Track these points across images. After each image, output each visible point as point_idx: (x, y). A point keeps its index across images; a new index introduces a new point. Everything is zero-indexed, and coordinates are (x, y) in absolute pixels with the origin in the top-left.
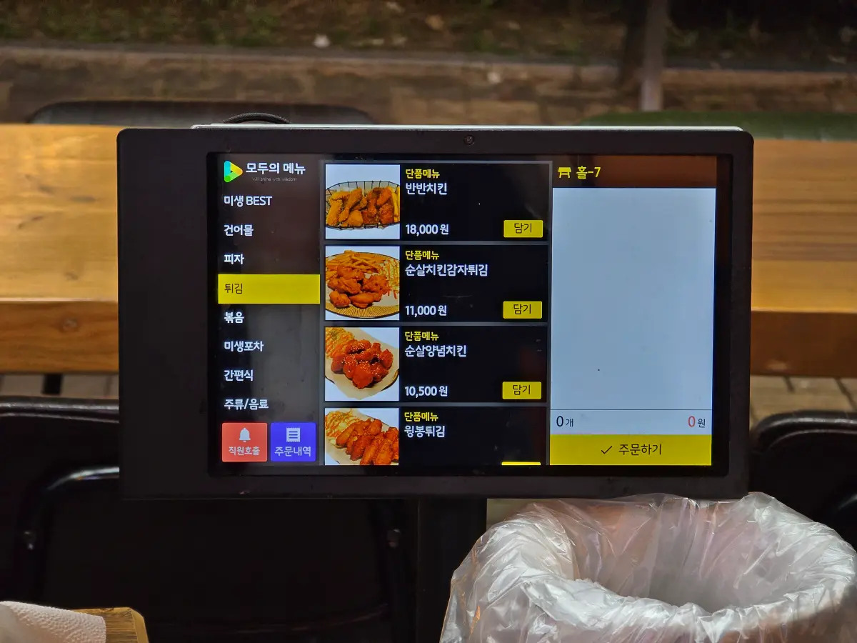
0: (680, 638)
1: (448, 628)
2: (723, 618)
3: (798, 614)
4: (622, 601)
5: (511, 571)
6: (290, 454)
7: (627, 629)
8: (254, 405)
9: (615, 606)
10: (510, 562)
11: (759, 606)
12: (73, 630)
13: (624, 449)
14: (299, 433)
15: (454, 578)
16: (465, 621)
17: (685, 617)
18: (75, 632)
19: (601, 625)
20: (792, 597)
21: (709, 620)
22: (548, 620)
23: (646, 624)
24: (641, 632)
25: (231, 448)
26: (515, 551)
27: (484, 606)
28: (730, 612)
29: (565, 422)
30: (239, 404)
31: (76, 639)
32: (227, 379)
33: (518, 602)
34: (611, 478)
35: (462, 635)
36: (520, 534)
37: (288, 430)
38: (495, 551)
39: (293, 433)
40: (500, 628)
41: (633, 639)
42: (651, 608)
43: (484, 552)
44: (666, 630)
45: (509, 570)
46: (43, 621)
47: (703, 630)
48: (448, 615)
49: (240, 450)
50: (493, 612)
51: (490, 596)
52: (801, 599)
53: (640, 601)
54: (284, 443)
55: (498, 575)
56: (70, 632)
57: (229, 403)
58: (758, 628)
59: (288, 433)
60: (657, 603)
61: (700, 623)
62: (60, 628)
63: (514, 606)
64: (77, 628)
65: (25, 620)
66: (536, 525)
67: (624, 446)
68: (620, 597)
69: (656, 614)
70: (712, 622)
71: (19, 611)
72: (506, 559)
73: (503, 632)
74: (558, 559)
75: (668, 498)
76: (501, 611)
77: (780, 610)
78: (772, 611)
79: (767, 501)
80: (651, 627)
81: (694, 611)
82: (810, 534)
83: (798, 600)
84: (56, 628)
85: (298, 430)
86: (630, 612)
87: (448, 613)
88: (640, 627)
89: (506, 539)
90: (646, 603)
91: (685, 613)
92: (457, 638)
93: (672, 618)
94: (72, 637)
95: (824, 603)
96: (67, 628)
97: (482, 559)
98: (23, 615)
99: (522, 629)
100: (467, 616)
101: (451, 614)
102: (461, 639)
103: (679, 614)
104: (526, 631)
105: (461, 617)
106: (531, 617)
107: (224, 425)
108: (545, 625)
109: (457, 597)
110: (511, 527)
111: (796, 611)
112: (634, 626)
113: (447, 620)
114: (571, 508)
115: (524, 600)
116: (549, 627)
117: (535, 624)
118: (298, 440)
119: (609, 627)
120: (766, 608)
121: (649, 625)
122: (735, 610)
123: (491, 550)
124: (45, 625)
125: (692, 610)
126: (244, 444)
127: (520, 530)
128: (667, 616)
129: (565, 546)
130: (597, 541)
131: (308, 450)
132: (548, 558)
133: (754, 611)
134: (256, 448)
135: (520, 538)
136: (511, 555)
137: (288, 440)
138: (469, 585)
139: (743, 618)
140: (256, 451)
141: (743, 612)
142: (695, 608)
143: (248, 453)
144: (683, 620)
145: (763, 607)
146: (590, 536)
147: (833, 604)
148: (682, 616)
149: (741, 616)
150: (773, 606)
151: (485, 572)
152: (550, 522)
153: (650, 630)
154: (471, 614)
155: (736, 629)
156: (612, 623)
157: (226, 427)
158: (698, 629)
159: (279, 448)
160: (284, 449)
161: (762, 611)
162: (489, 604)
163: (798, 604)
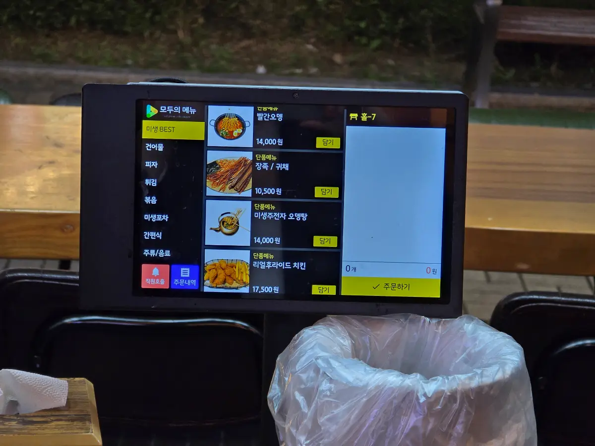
0: (409, 393)
1: (273, 388)
2: (436, 382)
3: (482, 382)
4: (375, 370)
5: (311, 353)
6: (183, 284)
7: (378, 387)
8: (161, 254)
9: (371, 373)
10: (310, 349)
11: (458, 375)
12: (48, 387)
13: (387, 286)
14: (189, 272)
15: (278, 359)
16: (283, 383)
17: (412, 381)
18: (49, 388)
19: (361, 384)
20: (479, 371)
21: (427, 383)
22: (331, 380)
23: (389, 384)
24: (385, 389)
25: (147, 280)
26: (314, 343)
27: (293, 373)
28: (440, 378)
29: (351, 269)
30: (153, 253)
31: (50, 392)
32: (146, 238)
33: (314, 371)
34: (378, 303)
35: (281, 392)
36: (319, 333)
37: (182, 269)
38: (303, 343)
39: (185, 271)
40: (303, 386)
41: (381, 392)
42: (393, 375)
43: (297, 344)
44: (400, 387)
45: (310, 353)
46: (30, 381)
47: (423, 389)
48: (273, 380)
49: (153, 281)
50: (299, 377)
51: (298, 367)
52: (485, 373)
53: (386, 371)
54: (180, 278)
55: (303, 356)
56: (46, 388)
57: (146, 252)
58: (456, 389)
59: (182, 271)
60: (396, 373)
61: (422, 385)
62: (40, 385)
63: (312, 374)
64: (51, 386)
65: (19, 379)
66: (331, 329)
67: (387, 284)
68: (375, 369)
69: (395, 379)
70: (429, 384)
71: (15, 374)
72: (309, 347)
73: (304, 388)
74: (342, 349)
75: (412, 316)
76: (304, 376)
77: (471, 378)
78: (465, 379)
79: (473, 320)
80: (392, 386)
81: (418, 377)
82: (496, 338)
83: (482, 373)
84: (38, 385)
85: (188, 269)
86: (379, 377)
87: (274, 378)
88: (386, 386)
89: (310, 336)
90: (390, 372)
91: (412, 378)
92: (278, 394)
93: (405, 380)
94: (47, 391)
95: (499, 376)
96: (45, 385)
97: (295, 347)
98: (19, 376)
99: (316, 387)
100: (284, 379)
101: (275, 379)
102: (280, 394)
103: (409, 378)
104: (318, 387)
105: (281, 382)
106: (322, 379)
107: (143, 266)
108: (329, 384)
109: (279, 371)
110: (314, 329)
111: (480, 380)
112: (382, 385)
113: (273, 383)
114: (353, 320)
115: (317, 370)
116: (331, 385)
117: (324, 382)
118: (188, 276)
119: (367, 385)
120: (462, 377)
121: (391, 384)
122: (443, 378)
123: (301, 343)
124: (31, 383)
125: (416, 376)
126: (156, 278)
127: (320, 331)
128: (402, 380)
129: (347, 343)
130: (368, 341)
131: (194, 281)
132: (335, 348)
133: (454, 378)
134: (162, 280)
135: (318, 335)
136: (312, 345)
137: (182, 276)
138: (286, 363)
139: (448, 382)
140: (162, 282)
141: (448, 379)
142: (419, 375)
143: (157, 283)
144: (411, 383)
145: (460, 376)
146: (363, 338)
147: (504, 378)
148: (411, 380)
149: (446, 381)
150: (466, 376)
151: (296, 355)
152: (339, 328)
153: (392, 387)
154: (286, 379)
155: (443, 388)
156: (368, 384)
157: (144, 267)
158: (420, 388)
159: (176, 280)
160: (179, 281)
161: (458, 378)
162: (296, 372)
163: (482, 375)
